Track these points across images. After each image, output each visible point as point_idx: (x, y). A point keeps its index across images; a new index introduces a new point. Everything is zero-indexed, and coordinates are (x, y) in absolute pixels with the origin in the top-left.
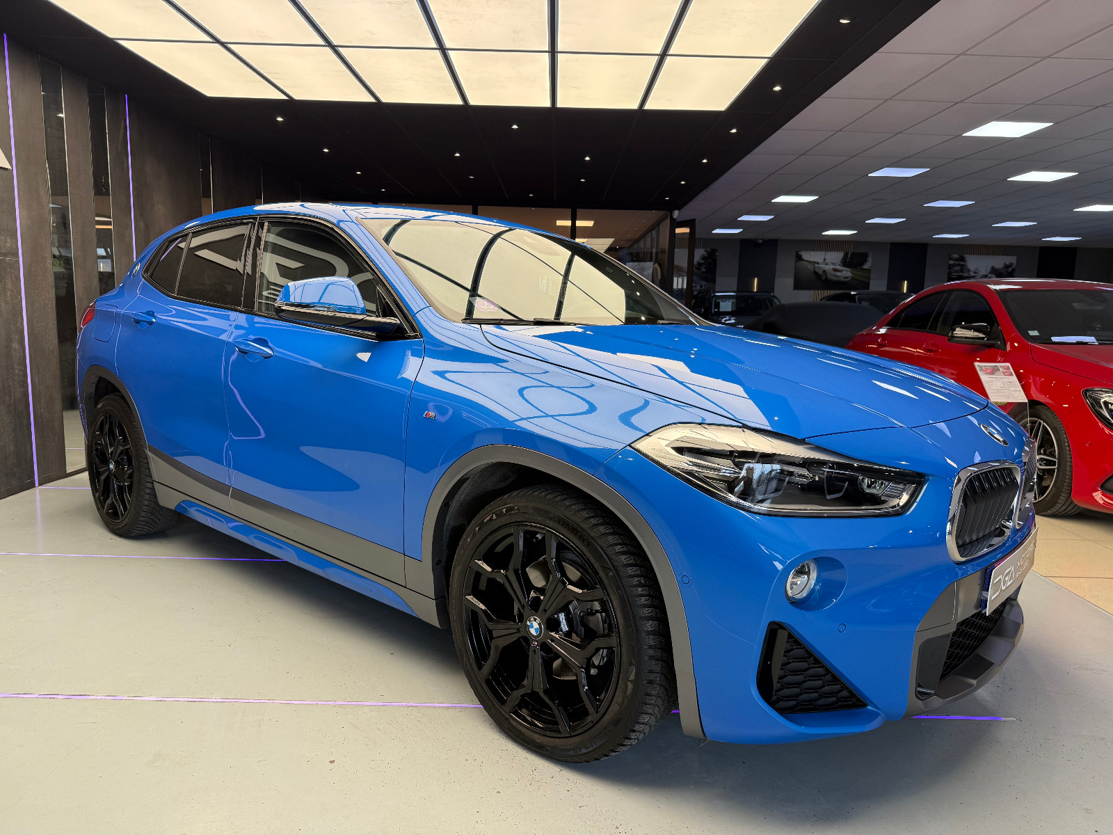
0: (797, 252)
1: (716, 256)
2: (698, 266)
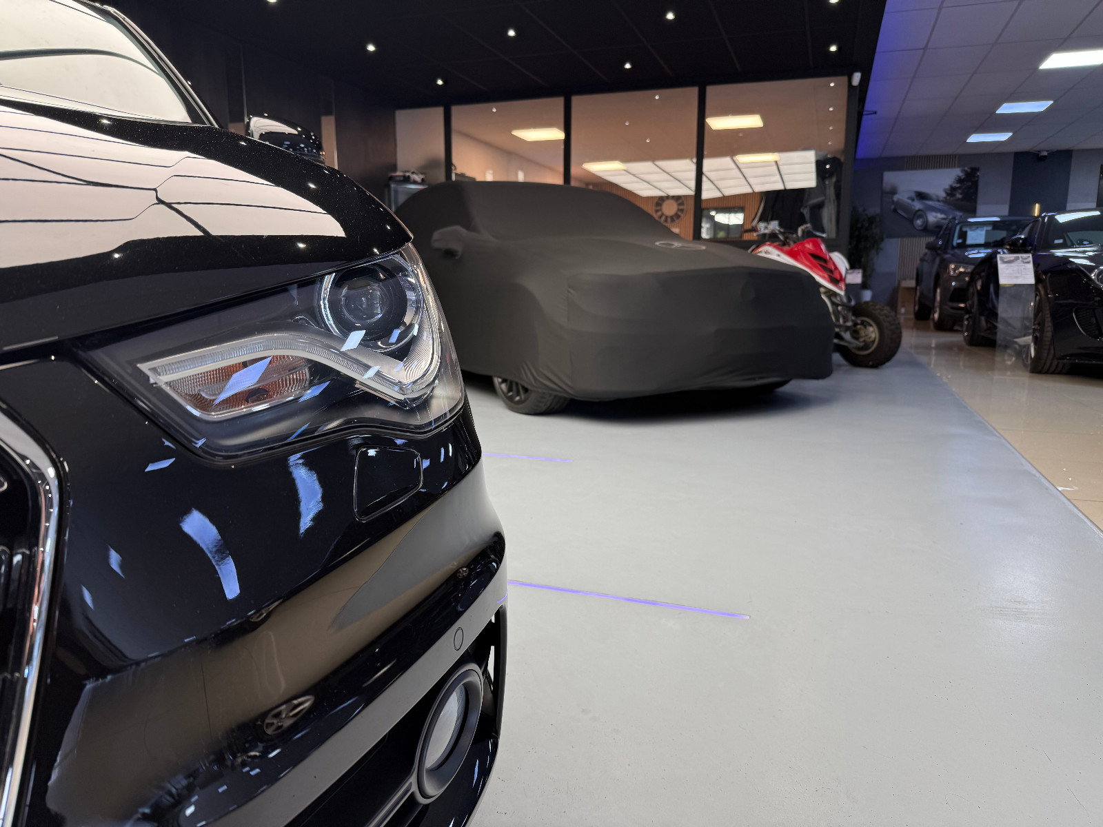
0: (1102, 167)
1: (978, 176)
2: (952, 191)
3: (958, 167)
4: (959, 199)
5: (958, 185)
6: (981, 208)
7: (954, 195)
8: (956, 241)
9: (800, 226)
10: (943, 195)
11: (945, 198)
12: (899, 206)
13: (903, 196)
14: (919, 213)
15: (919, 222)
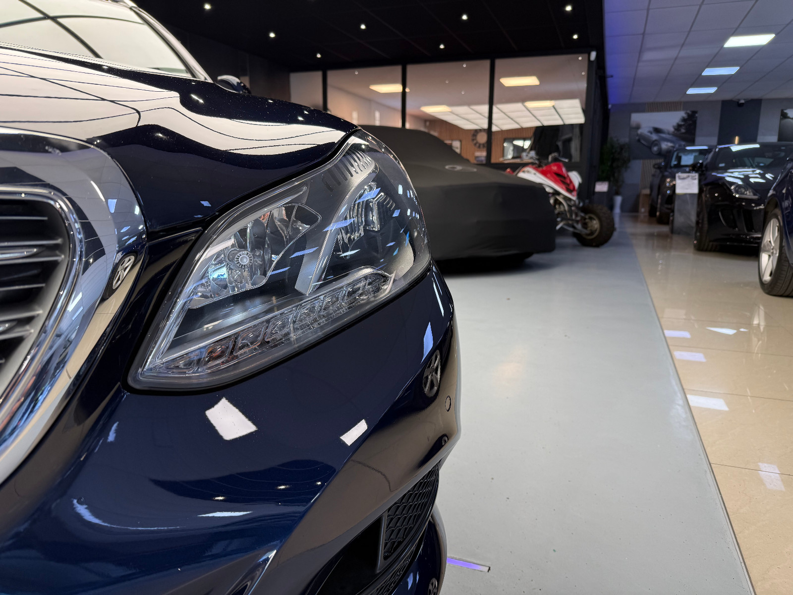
0: (782, 111)
1: (696, 117)
2: (678, 127)
3: (683, 110)
4: (683, 133)
5: (682, 123)
6: (698, 139)
7: (680, 130)
8: (674, 162)
9: (550, 153)
10: (672, 130)
11: (674, 132)
12: (641, 138)
13: (644, 130)
14: (656, 142)
15: (655, 149)
